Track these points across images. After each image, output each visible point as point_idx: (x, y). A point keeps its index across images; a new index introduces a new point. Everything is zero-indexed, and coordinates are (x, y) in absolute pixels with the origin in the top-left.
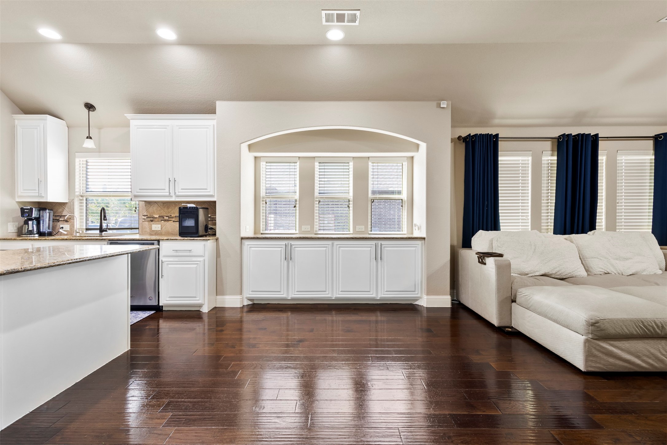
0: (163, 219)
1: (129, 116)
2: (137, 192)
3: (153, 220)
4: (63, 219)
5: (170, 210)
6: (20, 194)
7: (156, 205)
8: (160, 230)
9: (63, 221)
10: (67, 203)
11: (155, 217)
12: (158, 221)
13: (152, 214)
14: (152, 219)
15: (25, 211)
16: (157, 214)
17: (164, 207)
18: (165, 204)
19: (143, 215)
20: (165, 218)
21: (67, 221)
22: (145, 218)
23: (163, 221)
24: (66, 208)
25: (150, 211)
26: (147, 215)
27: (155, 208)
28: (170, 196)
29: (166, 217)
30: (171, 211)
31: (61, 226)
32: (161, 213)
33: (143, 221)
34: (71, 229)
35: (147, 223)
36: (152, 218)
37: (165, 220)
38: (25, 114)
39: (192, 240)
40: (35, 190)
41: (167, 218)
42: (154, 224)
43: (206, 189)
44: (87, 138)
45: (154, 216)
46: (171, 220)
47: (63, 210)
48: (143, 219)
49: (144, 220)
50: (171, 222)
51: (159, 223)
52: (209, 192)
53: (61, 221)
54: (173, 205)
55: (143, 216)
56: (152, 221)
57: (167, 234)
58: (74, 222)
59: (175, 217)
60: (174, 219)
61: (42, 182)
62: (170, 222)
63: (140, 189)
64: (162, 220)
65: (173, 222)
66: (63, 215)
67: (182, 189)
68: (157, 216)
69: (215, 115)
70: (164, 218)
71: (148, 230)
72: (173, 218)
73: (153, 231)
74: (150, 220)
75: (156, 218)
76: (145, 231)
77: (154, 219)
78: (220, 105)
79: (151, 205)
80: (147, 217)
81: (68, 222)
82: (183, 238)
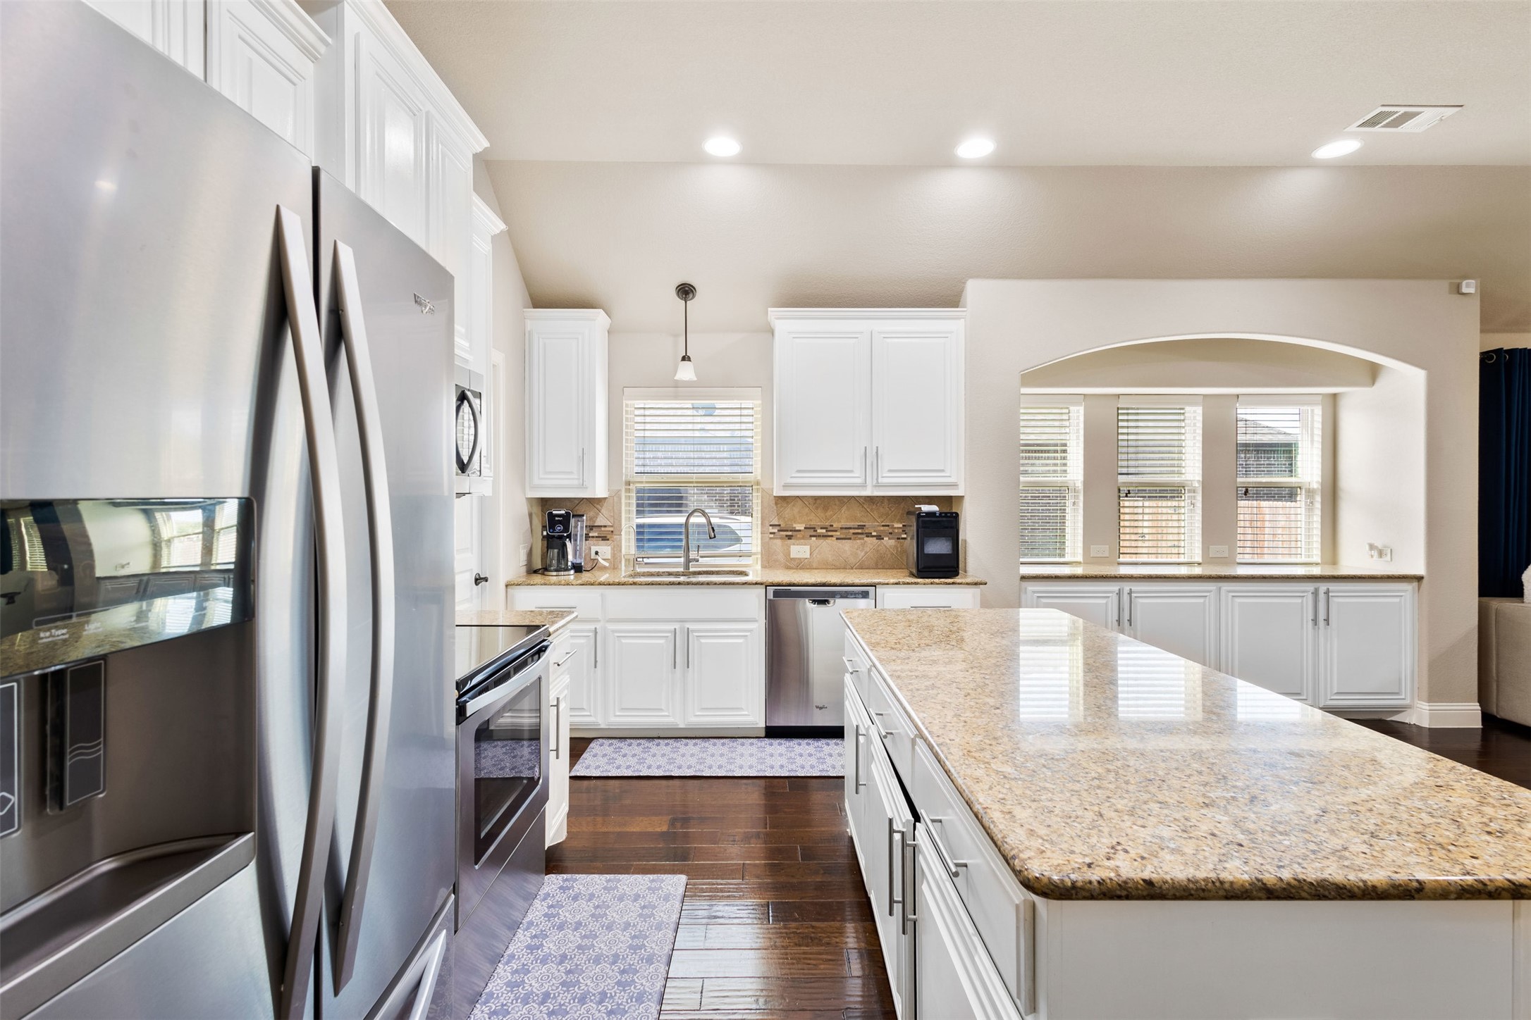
0: (814, 533)
1: (773, 312)
2: (792, 477)
3: (792, 536)
4: (596, 534)
5: (829, 513)
6: (536, 481)
7: (800, 502)
8: (809, 557)
9: (596, 537)
10: (605, 498)
11: (797, 528)
12: (803, 538)
13: (790, 523)
14: (790, 533)
15: (557, 519)
16: (799, 523)
17: (817, 508)
18: (818, 501)
19: (771, 525)
20: (819, 531)
21: (605, 538)
22: (776, 531)
23: (814, 539)
24: (603, 511)
25: (787, 516)
26: (779, 525)
27: (796, 510)
28: (864, 486)
29: (821, 528)
30: (831, 516)
31: (594, 549)
32: (811, 520)
33: (771, 538)
34: (614, 555)
35: (778, 542)
36: (791, 531)
37: (818, 536)
38: (536, 307)
39: (949, 584)
41: (824, 531)
42: (794, 544)
43: (942, 471)
45: (794, 525)
46: (832, 536)
47: (598, 514)
48: (771, 533)
49: (772, 536)
50: (833, 541)
51: (806, 541)
53: (593, 537)
54: (837, 503)
55: (771, 527)
56: (790, 537)
57: (824, 567)
58: (621, 540)
59: (841, 528)
60: (838, 533)
61: (584, 458)
62: (829, 540)
63: (799, 471)
64: (811, 536)
65: (837, 539)
66: (596, 524)
67: (890, 471)
68: (800, 527)
69: (965, 309)
70: (816, 531)
71: (781, 557)
72: (836, 531)
73: (792, 559)
74: (786, 536)
75: (800, 531)
76: (776, 561)
77: (794, 533)
78: (974, 289)
79: (788, 503)
80: (778, 528)
81: (608, 540)
82: (932, 580)
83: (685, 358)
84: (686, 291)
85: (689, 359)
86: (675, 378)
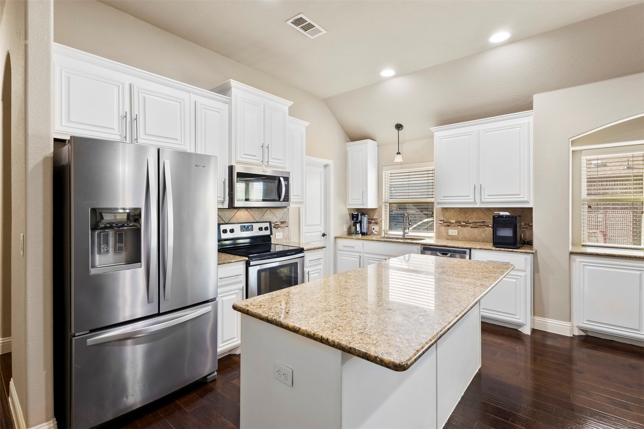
0: (460, 224)
1: (433, 129)
2: (440, 199)
3: (449, 225)
4: (374, 222)
5: (467, 215)
6: (350, 202)
7: (453, 210)
8: (457, 235)
9: (374, 223)
10: (377, 208)
11: (452, 222)
12: (455, 226)
13: (448, 219)
14: (449, 224)
15: (354, 216)
16: (453, 220)
17: (461, 213)
18: (462, 210)
19: (440, 220)
20: (462, 223)
21: (376, 223)
22: (442, 223)
23: (460, 227)
24: (376, 213)
25: (447, 216)
26: (444, 220)
27: (451, 214)
28: (475, 202)
29: (463, 222)
30: (468, 217)
31: (373, 227)
32: (458, 218)
33: (440, 226)
34: (379, 230)
35: (443, 228)
36: (449, 223)
37: (462, 226)
38: (352, 141)
39: (510, 251)
40: (360, 199)
41: (465, 223)
42: (450, 229)
43: (519, 195)
44: (397, 154)
45: (450, 221)
46: (468, 226)
47: (374, 214)
48: (440, 224)
49: (440, 225)
50: (469, 228)
51: (456, 228)
52: (523, 198)
53: (373, 223)
54: (471, 211)
55: (440, 221)
56: (448, 226)
57: (465, 240)
58: (382, 224)
59: (473, 223)
60: (472, 225)
61: (364, 193)
62: (467, 228)
63: (444, 197)
64: (458, 226)
65: (471, 227)
66: (374, 218)
67: (488, 195)
68: (453, 221)
69: (532, 110)
70: (461, 223)
71: (444, 234)
72: (470, 224)
73: (449, 235)
74: (447, 225)
75: (453, 223)
76: (442, 236)
77: (450, 224)
78: (538, 99)
79: (448, 211)
80: (443, 222)
81: (377, 224)
82: (500, 249)
83: (399, 153)
84: (399, 127)
85: (400, 153)
86: (394, 161)
